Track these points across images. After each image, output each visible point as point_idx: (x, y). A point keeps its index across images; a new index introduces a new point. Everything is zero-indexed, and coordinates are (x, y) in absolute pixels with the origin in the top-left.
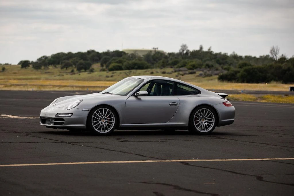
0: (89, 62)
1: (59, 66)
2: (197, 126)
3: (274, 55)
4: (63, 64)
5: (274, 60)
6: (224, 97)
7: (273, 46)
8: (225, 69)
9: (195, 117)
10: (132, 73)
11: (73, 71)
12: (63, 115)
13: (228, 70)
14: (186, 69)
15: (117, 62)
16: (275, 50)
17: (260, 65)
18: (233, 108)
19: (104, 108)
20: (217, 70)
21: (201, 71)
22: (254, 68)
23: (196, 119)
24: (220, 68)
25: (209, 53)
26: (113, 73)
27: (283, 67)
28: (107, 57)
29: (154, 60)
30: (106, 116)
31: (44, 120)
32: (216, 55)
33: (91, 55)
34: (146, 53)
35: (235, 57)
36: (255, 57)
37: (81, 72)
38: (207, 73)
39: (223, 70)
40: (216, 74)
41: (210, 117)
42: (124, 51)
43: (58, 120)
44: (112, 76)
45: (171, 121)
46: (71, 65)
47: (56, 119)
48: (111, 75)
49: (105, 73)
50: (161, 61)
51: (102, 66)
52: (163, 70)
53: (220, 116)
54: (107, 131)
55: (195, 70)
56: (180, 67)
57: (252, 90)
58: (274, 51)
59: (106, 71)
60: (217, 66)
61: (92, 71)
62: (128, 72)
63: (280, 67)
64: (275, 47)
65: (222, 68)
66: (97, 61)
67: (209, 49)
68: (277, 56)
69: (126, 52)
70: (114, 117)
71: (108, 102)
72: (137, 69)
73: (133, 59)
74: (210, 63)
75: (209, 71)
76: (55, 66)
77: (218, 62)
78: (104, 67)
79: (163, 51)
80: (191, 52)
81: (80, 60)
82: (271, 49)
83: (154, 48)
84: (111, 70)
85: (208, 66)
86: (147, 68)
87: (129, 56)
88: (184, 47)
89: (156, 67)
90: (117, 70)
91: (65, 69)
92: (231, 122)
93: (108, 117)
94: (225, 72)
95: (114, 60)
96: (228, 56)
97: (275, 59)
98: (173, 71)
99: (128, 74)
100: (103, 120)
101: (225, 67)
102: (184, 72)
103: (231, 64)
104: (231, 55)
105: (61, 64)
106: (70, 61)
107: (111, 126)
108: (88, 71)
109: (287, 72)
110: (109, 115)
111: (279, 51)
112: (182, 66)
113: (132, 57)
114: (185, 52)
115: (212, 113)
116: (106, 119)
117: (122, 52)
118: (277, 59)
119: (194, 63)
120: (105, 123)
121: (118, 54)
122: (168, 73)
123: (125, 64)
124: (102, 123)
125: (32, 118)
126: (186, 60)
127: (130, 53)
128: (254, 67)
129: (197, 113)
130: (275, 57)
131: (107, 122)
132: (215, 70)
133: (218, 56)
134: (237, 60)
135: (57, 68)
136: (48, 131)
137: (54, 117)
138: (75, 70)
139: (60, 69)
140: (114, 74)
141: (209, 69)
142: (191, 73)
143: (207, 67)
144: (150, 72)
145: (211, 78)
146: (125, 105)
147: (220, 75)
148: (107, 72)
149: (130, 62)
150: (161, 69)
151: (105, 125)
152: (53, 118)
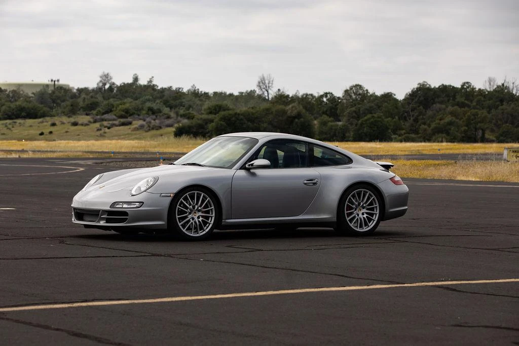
2: (351, 220)
3: (264, 90)
5: (265, 99)
6: (387, 168)
7: (263, 75)
8: (183, 116)
9: (347, 205)
10: (17, 124)
12: (125, 206)
13: (190, 118)
14: (115, 117)
16: (267, 82)
18: (404, 188)
19: (196, 192)
20: (169, 117)
21: (140, 119)
22: (239, 114)
23: (349, 208)
24: (172, 114)
25: (150, 87)
29: (54, 101)
30: (200, 206)
31: (81, 214)
32: (163, 90)
34: (38, 90)
35: (195, 94)
36: (231, 95)
38: (153, 124)
39: (179, 118)
40: (169, 126)
41: (371, 204)
43: (115, 214)
45: (307, 213)
47: (109, 213)
50: (68, 103)
52: (72, 120)
53: (387, 201)
54: (201, 233)
55: (129, 119)
56: (104, 114)
58: (264, 84)
60: (166, 110)
62: (10, 124)
64: (265, 76)
65: (177, 114)
67: (150, 81)
68: (270, 91)
69: (3, 88)
70: (213, 207)
71: (202, 179)
72: (25, 118)
73: (16, 101)
74: (155, 106)
75: (154, 120)
77: (166, 103)
79: (68, 86)
80: (117, 87)
82: (260, 80)
83: (52, 81)
85: (153, 112)
86: (43, 116)
87: (8, 96)
88: (106, 77)
89: (59, 115)
92: (402, 213)
93: (203, 208)
94: (185, 121)
96: (184, 93)
97: (267, 98)
98: (92, 120)
99: (10, 126)
100: (195, 213)
101: (182, 112)
102: (111, 122)
103: (190, 107)
104: (188, 91)
107: (208, 223)
109: (296, 120)
110: (204, 204)
111: (272, 84)
112: (106, 113)
113: (13, 97)
114: (107, 86)
115: (374, 197)
116: (199, 211)
118: (270, 97)
119: (127, 106)
120: (198, 218)
122: (82, 125)
123: (3, 108)
124: (193, 219)
126: (111, 101)
127: (9, 89)
128: (237, 112)
129: (350, 198)
130: (266, 94)
131: (202, 216)
132: (165, 119)
133: (166, 93)
134: (201, 100)
136: (86, 234)
137: (108, 208)
141: (154, 117)
142: (123, 124)
143: (150, 113)
144: (50, 123)
145: (160, 131)
146: (230, 185)
147: (176, 125)
149: (13, 105)
150: (69, 117)
151: (199, 221)
152: (105, 212)
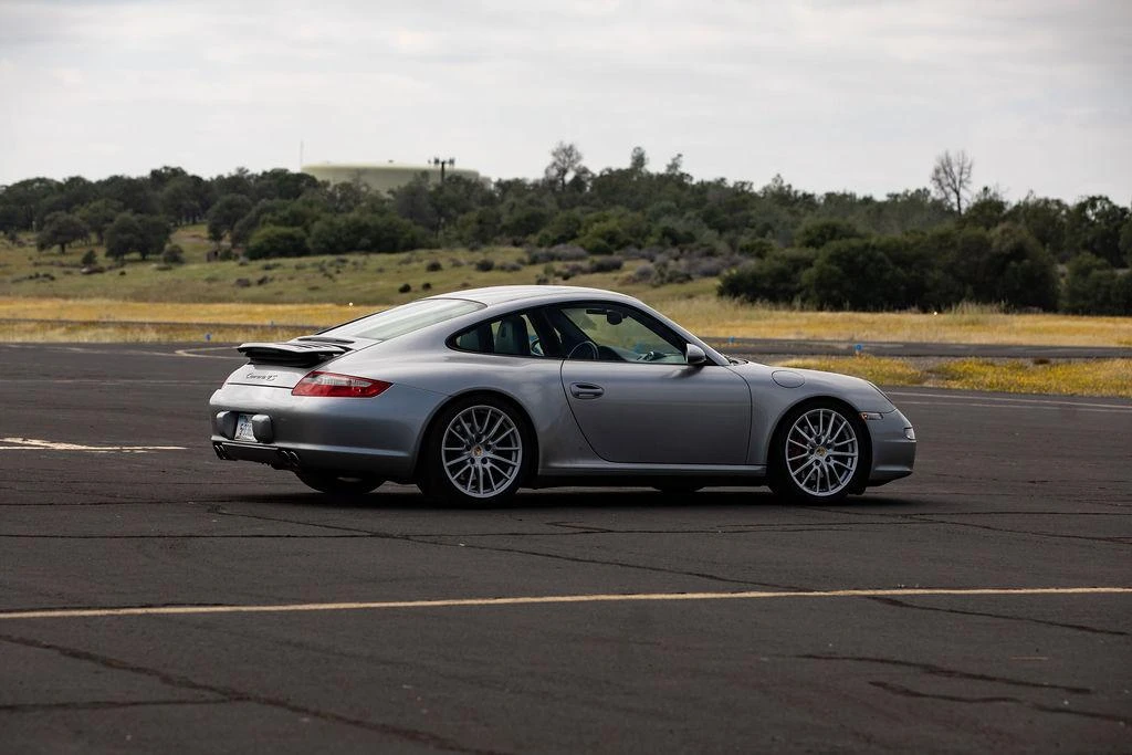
0: (161, 218)
1: (29, 237)
3: (948, 189)
4: (48, 230)
5: (951, 211)
7: (947, 154)
8: (746, 250)
10: (348, 265)
11: (89, 260)
13: (760, 255)
14: (581, 251)
15: (284, 222)
16: (956, 170)
17: (894, 234)
20: (711, 253)
21: (643, 257)
22: (874, 248)
24: (722, 246)
25: (673, 181)
26: (267, 268)
27: (995, 244)
28: (239, 197)
29: (440, 212)
32: (704, 187)
33: (168, 189)
34: (403, 183)
35: (782, 198)
36: (868, 201)
37: (123, 264)
38: (670, 269)
39: (737, 256)
40: (708, 274)
42: (305, 172)
44: (261, 282)
46: (82, 235)
48: (261, 275)
49: (231, 270)
50: (473, 216)
51: (216, 235)
52: (479, 256)
55: (616, 257)
56: (555, 243)
57: (884, 339)
58: (949, 173)
59: (237, 257)
60: (708, 235)
61: (175, 258)
62: (331, 265)
63: (983, 245)
64: (952, 155)
65: (732, 245)
66: (193, 216)
67: (674, 166)
68: (963, 192)
69: (319, 178)
72: (368, 250)
73: (350, 209)
74: (680, 226)
75: (676, 259)
76: (13, 239)
77: (710, 219)
78: (226, 243)
79: (476, 174)
80: (594, 178)
81: (119, 210)
82: (939, 165)
83: (437, 161)
84: (256, 254)
85: (673, 239)
86: (411, 246)
87: (332, 196)
88: (567, 154)
89: (449, 244)
90: (284, 253)
91: (56, 249)
94: (750, 264)
95: (272, 210)
96: (753, 196)
97: (956, 208)
98: (526, 258)
99: (332, 270)
101: (744, 240)
102: (571, 264)
103: (768, 227)
104: (765, 190)
105: (40, 228)
106: (78, 216)
108: (155, 261)
109: (1013, 263)
111: (969, 174)
112: (562, 240)
113: (343, 200)
114: (569, 177)
117: (300, 177)
118: (964, 206)
119: (612, 224)
121: (283, 184)
122: (502, 268)
123: (317, 227)
125: (138, 449)
126: (577, 211)
127: (334, 181)
128: (873, 241)
130: (953, 199)
132: (702, 256)
133: (711, 195)
134: (794, 213)
135: (21, 244)
138: (101, 254)
139: (33, 251)
140: (269, 274)
141: (676, 252)
142: (601, 268)
143: (668, 241)
144: (426, 262)
145: (689, 287)
147: (725, 273)
148: (242, 264)
149: (340, 220)
150: (473, 249)
